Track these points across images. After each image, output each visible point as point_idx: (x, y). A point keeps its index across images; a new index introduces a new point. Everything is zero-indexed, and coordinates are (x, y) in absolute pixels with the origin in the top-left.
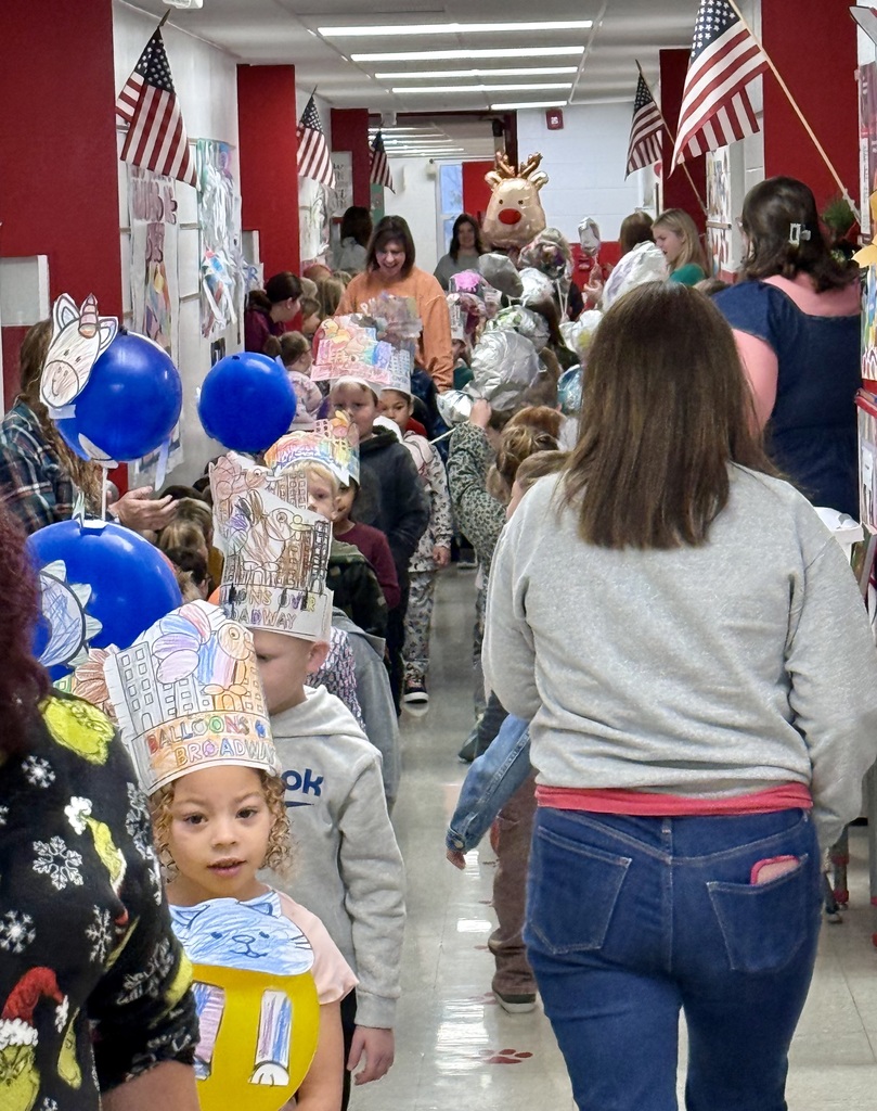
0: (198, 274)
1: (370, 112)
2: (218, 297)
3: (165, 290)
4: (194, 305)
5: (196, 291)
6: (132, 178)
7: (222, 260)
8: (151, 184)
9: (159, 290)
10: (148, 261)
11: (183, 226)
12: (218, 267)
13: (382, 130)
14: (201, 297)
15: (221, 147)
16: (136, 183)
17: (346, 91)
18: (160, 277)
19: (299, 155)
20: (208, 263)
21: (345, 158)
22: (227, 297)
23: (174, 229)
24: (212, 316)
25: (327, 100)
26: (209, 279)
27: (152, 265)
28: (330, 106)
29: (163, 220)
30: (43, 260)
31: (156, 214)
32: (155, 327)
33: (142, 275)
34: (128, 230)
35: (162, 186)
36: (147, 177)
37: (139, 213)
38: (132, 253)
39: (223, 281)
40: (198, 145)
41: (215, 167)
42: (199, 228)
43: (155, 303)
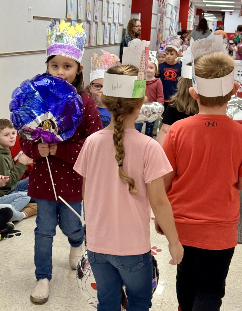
0: (169, 26)
1: (203, 10)
2: (172, 30)
3: (163, 26)
4: (168, 31)
5: (169, 28)
6: (159, 7)
7: (174, 24)
8: (162, 9)
9: (162, 26)
10: (160, 21)
11: (167, 17)
12: (173, 25)
13: (205, 14)
14: (169, 29)
15: (176, 8)
16: (159, 8)
17: (200, 6)
18: (162, 24)
19: (189, 11)
20: (171, 24)
21: (198, 16)
22: (174, 30)
23: (166, 17)
24: (171, 33)
25: (196, 6)
26: (171, 27)
27: (161, 22)
28: (196, 8)
29: (164, 15)
30: (140, 14)
31: (162, 14)
32: (160, 31)
33: (159, 23)
34: (157, 15)
35: (164, 10)
36: (161, 7)
37: (159, 13)
38: (157, 19)
39: (173, 28)
40: (172, 6)
41: (174, 10)
42: (170, 18)
43: (161, 28)
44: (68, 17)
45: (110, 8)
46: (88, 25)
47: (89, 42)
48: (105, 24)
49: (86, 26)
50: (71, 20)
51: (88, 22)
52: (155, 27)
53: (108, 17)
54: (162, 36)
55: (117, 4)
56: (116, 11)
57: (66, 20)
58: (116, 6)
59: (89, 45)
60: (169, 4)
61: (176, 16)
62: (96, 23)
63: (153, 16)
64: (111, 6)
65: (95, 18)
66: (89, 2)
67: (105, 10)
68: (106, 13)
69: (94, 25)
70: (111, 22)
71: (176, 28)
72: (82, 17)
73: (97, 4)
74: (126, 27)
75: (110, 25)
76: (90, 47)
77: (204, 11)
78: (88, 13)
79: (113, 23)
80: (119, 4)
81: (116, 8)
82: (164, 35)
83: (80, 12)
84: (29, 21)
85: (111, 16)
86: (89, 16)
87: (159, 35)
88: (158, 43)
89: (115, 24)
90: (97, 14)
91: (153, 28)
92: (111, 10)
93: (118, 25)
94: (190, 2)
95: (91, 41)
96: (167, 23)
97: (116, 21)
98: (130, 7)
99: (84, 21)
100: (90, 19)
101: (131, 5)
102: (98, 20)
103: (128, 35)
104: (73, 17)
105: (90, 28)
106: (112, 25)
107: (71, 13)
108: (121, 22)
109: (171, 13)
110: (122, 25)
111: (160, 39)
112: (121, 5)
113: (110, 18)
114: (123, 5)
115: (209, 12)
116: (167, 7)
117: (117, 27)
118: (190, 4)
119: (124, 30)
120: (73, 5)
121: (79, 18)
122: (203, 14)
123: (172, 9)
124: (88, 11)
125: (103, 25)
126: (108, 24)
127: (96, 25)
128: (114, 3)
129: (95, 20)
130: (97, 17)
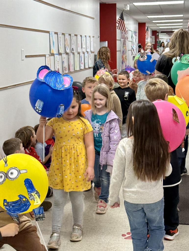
0: (131, 48)
2: (134, 50)
3: (126, 48)
4: (130, 51)
5: (131, 49)
6: (121, 34)
7: (134, 46)
8: (124, 35)
9: (125, 48)
10: (123, 44)
11: (129, 41)
12: (134, 47)
13: (159, 34)
14: (131, 50)
15: (135, 32)
17: (154, 28)
18: (125, 47)
19: (146, 34)
20: (132, 46)
21: (154, 37)
22: (135, 51)
24: (133, 53)
26: (133, 48)
27: (124, 45)
28: (152, 30)
29: (126, 40)
30: (107, 42)
31: (125, 39)
32: (124, 53)
33: (122, 46)
34: (120, 40)
35: (126, 35)
36: (124, 34)
37: (122, 38)
38: (121, 43)
39: (134, 48)
40: (132, 31)
41: (134, 34)
42: (131, 42)
43: (124, 50)
44: (51, 52)
45: (83, 40)
46: (67, 56)
47: (69, 69)
48: (80, 53)
49: (65, 57)
50: (54, 54)
51: (67, 54)
52: (120, 50)
53: (82, 48)
54: (126, 56)
55: (88, 37)
56: (88, 42)
57: (50, 54)
58: (88, 38)
59: (69, 71)
60: (129, 30)
61: (135, 39)
62: (73, 54)
63: (117, 42)
64: (84, 38)
65: (72, 50)
66: (67, 39)
67: (79, 43)
68: (80, 45)
69: (72, 55)
70: (85, 51)
71: (137, 48)
72: (62, 51)
73: (73, 39)
74: (96, 53)
75: (84, 54)
76: (70, 73)
77: (158, 32)
78: (67, 47)
79: (86, 51)
80: (90, 37)
81: (88, 40)
82: (127, 55)
83: (60, 47)
84: (23, 59)
85: (84, 46)
86: (67, 49)
87: (123, 56)
88: (123, 62)
89: (88, 52)
90: (74, 46)
91: (118, 51)
92: (84, 42)
93: (90, 52)
94: (147, 26)
95: (70, 68)
96: (129, 45)
97: (89, 50)
98: (98, 37)
99: (64, 54)
100: (68, 51)
101: (99, 36)
102: (74, 51)
103: (99, 60)
104: (55, 52)
105: (69, 59)
106: (86, 53)
107: (53, 49)
108: (92, 50)
109: (132, 37)
110: (93, 52)
111: (125, 59)
112: (91, 37)
113: (84, 48)
114: (93, 37)
115: (162, 32)
116: (127, 33)
117: (90, 54)
118: (146, 28)
119: (95, 56)
120: (55, 43)
121: (60, 52)
122: (157, 34)
123: (133, 34)
124: (67, 45)
125: (79, 55)
126: (82, 53)
127: (73, 55)
128: (86, 36)
129: (72, 51)
130: (74, 49)
